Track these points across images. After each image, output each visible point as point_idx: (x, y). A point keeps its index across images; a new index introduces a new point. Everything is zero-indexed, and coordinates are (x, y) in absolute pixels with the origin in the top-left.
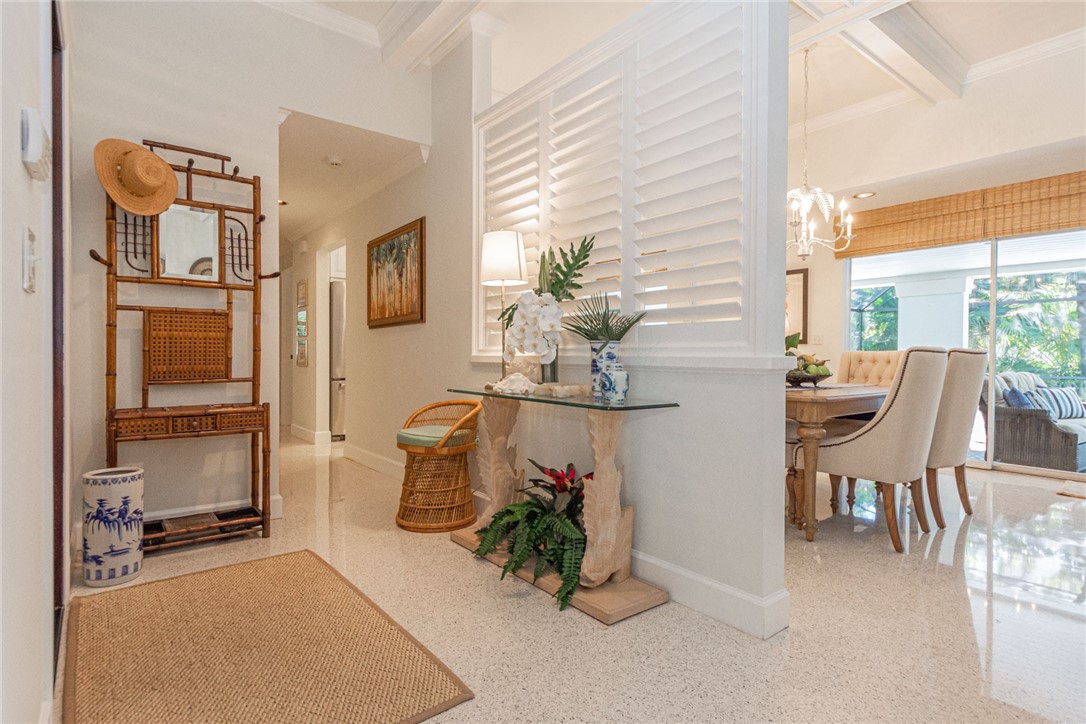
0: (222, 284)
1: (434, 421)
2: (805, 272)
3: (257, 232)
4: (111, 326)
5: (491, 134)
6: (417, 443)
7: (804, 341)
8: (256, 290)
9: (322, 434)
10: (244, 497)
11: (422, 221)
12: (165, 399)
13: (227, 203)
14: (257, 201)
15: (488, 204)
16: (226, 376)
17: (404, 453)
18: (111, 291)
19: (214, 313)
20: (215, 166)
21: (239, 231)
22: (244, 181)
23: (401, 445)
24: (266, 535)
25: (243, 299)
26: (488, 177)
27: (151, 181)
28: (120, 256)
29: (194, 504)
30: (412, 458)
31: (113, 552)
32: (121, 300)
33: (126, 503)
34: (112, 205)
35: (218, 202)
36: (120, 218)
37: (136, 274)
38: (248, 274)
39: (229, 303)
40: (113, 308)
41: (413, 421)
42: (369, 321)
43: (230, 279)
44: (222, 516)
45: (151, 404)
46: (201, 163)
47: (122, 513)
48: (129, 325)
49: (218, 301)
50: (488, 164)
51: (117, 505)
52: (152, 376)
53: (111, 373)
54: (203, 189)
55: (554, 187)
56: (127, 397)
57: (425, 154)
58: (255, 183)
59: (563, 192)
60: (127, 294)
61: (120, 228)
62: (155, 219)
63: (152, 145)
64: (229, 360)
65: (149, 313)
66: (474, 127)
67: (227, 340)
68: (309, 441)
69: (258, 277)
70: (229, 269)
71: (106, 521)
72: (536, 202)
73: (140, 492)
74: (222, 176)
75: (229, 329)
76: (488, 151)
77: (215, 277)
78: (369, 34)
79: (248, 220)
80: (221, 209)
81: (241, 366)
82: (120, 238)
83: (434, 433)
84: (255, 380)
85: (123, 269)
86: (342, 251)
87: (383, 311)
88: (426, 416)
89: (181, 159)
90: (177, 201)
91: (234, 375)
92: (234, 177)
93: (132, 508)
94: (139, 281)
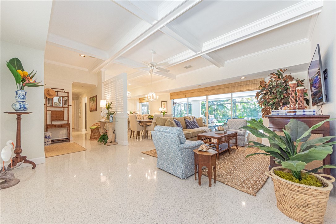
0: (63, 107)
1: (95, 126)
2: (167, 101)
3: (68, 99)
4: (46, 113)
5: (105, 85)
6: (92, 128)
7: (167, 112)
8: (68, 108)
9: (84, 129)
10: (66, 137)
11: (96, 96)
12: (54, 123)
13: (64, 96)
14: (68, 95)
15: (104, 95)
16: (63, 120)
17: (91, 130)
18: (46, 109)
19: (62, 111)
20: (62, 91)
21: (65, 99)
22: (66, 92)
23: (90, 129)
24: (69, 141)
25: (66, 109)
26: (104, 91)
27: (52, 94)
28: (48, 104)
29: (59, 138)
30: (92, 130)
31: (48, 142)
32: (48, 110)
33: (49, 136)
34: (46, 97)
35: (62, 95)
36: (48, 99)
37: (50, 106)
38: (67, 105)
39: (64, 110)
40: (46, 111)
41: (93, 126)
42: (90, 110)
43: (64, 106)
44: (63, 139)
45: (52, 124)
46: (59, 90)
47: (49, 137)
48: (49, 113)
49: (62, 109)
50: (104, 89)
51: (48, 136)
52: (52, 120)
53: (46, 119)
54: (60, 94)
55: (110, 94)
56: (49, 123)
57: (97, 86)
58: (68, 93)
59: (111, 95)
60: (48, 109)
61: (48, 100)
62: (53, 99)
63: (52, 89)
64: (64, 117)
65: (52, 111)
66: (102, 84)
67: (64, 115)
68: (82, 131)
69: (68, 106)
70: (64, 105)
71: (47, 138)
72: (108, 96)
73: (51, 134)
74: (63, 92)
75: (64, 113)
76: (104, 87)
77: (62, 106)
78: (87, 70)
79: (67, 98)
80: (63, 97)
81: (66, 118)
82: (48, 101)
83: (95, 127)
84: (68, 120)
85: (48, 105)
86: (86, 98)
87: (92, 109)
88: (95, 125)
89: (57, 90)
90: (56, 96)
91: (65, 119)
92: (65, 92)
93: (50, 136)
94: (50, 107)
